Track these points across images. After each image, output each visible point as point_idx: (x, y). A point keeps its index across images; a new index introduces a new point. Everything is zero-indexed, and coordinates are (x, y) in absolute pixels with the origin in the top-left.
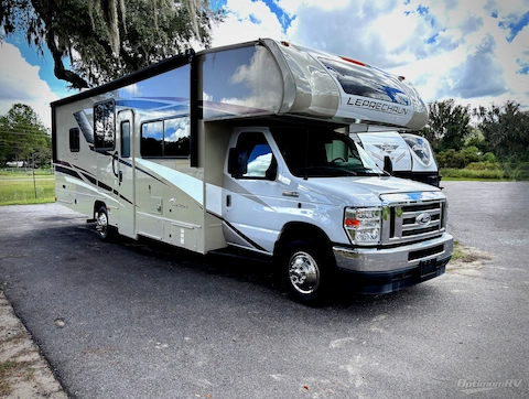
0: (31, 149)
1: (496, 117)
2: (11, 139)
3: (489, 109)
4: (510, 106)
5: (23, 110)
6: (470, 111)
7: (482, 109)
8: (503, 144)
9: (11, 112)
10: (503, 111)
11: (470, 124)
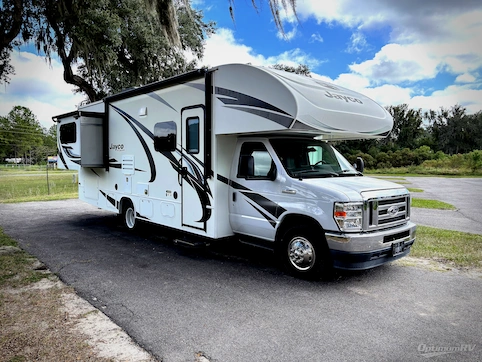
0: (29, 147)
1: (444, 120)
2: (10, 138)
3: (438, 112)
4: (457, 110)
5: (22, 112)
6: (422, 114)
7: (432, 113)
8: (451, 144)
9: (11, 113)
10: (451, 115)
11: (421, 126)
